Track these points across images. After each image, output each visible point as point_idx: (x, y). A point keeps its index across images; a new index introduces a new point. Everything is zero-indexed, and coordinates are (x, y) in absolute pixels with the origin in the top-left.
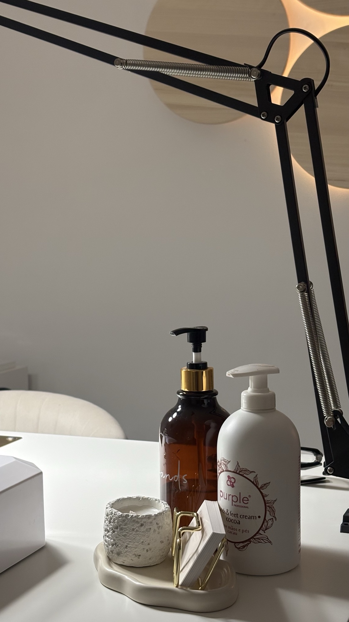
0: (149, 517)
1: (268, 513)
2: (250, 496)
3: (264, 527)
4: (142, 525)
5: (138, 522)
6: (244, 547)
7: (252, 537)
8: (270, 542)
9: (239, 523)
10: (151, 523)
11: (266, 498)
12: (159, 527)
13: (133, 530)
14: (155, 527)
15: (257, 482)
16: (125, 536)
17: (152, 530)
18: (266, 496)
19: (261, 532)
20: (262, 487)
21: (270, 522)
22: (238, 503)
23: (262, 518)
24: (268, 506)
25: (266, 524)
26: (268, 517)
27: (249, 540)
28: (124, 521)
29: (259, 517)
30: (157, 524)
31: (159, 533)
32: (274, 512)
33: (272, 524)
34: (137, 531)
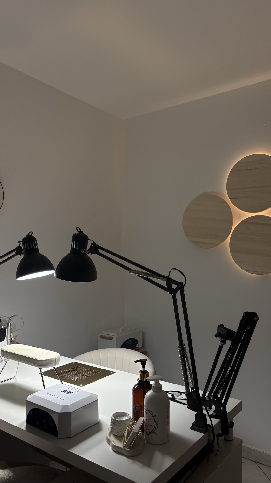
0: (122, 421)
1: (156, 425)
2: (150, 419)
3: (154, 429)
4: (119, 423)
5: (118, 422)
6: (149, 434)
7: (151, 432)
8: (156, 434)
9: (148, 426)
10: (122, 423)
11: (155, 420)
12: (125, 424)
13: (117, 424)
14: (123, 424)
15: (152, 415)
16: (114, 426)
17: (122, 425)
18: (155, 419)
19: (154, 430)
20: (154, 416)
21: (156, 428)
22: (147, 420)
23: (154, 426)
24: (156, 422)
25: (155, 428)
26: (156, 426)
27: (150, 433)
28: (114, 421)
29: (153, 426)
30: (124, 423)
31: (125, 426)
32: (158, 425)
33: (157, 428)
34: (118, 425)
